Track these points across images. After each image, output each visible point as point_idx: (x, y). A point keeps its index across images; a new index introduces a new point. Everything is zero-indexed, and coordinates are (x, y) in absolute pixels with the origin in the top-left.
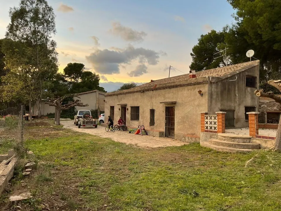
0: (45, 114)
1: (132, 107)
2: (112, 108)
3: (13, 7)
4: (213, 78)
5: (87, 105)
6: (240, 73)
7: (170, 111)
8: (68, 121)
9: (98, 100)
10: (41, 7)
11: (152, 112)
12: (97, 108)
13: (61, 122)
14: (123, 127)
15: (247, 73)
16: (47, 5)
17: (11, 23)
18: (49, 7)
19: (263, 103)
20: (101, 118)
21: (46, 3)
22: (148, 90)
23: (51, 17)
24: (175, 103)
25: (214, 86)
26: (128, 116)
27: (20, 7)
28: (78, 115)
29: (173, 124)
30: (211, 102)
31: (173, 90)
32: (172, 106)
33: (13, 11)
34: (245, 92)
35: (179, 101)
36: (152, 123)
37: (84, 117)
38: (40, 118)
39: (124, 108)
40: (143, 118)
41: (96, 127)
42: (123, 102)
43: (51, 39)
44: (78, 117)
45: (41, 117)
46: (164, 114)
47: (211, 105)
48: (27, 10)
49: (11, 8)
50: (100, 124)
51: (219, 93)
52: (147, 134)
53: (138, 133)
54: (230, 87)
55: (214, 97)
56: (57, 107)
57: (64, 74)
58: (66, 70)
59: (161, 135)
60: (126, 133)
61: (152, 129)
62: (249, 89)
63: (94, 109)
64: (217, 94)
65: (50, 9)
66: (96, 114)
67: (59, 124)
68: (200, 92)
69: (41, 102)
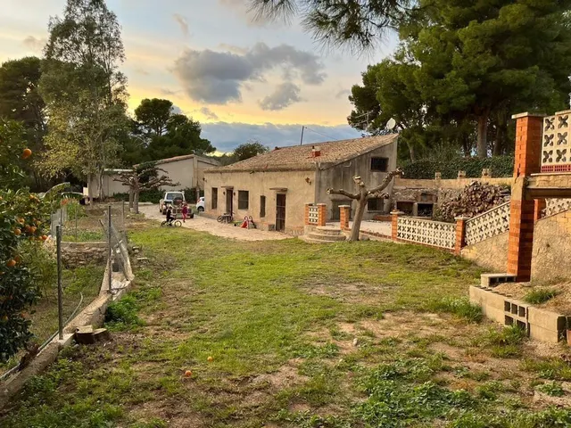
0: (111, 194)
1: (240, 191)
2: (215, 190)
3: (54, 17)
4: (322, 164)
5: (178, 184)
6: (362, 155)
7: (281, 199)
8: (149, 207)
9: (197, 171)
10: (97, 14)
11: (263, 199)
12: (195, 185)
13: (141, 209)
14: (228, 218)
15: (372, 155)
16: (105, 10)
17: (49, 44)
18: (109, 14)
19: (397, 190)
20: (200, 203)
21: (103, 6)
22: (258, 171)
23: (114, 30)
24: (286, 190)
25: (323, 173)
26: (235, 203)
27: (64, 18)
28: (165, 200)
29: (284, 215)
30: (319, 191)
31: (284, 173)
32: (283, 193)
33: (55, 22)
34: (369, 178)
35: (289, 187)
36: (263, 213)
37: (175, 203)
38: (103, 201)
39: (230, 192)
40: (252, 207)
41: (192, 217)
42: (230, 183)
43: (115, 71)
44: (166, 202)
45: (104, 199)
46: (275, 203)
47: (319, 195)
48: (77, 22)
49: (51, 18)
50: (197, 213)
51: (331, 180)
52: (255, 228)
53: (245, 226)
54: (347, 173)
55: (324, 185)
56: (133, 187)
57: (135, 120)
58: (138, 112)
59: (271, 228)
60: (231, 226)
61: (263, 221)
62: (375, 174)
63: (190, 187)
64: (328, 182)
65: (111, 17)
66: (192, 195)
67: (138, 213)
68: (307, 180)
69: (104, 174)
